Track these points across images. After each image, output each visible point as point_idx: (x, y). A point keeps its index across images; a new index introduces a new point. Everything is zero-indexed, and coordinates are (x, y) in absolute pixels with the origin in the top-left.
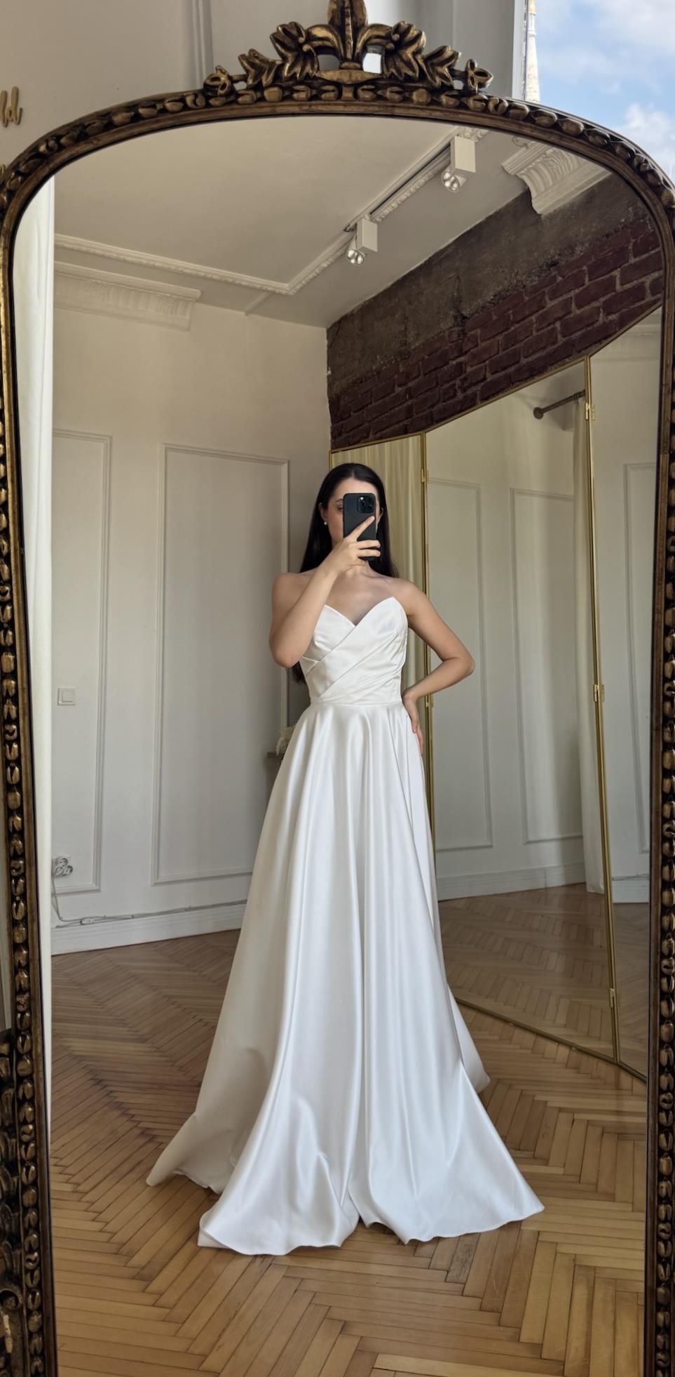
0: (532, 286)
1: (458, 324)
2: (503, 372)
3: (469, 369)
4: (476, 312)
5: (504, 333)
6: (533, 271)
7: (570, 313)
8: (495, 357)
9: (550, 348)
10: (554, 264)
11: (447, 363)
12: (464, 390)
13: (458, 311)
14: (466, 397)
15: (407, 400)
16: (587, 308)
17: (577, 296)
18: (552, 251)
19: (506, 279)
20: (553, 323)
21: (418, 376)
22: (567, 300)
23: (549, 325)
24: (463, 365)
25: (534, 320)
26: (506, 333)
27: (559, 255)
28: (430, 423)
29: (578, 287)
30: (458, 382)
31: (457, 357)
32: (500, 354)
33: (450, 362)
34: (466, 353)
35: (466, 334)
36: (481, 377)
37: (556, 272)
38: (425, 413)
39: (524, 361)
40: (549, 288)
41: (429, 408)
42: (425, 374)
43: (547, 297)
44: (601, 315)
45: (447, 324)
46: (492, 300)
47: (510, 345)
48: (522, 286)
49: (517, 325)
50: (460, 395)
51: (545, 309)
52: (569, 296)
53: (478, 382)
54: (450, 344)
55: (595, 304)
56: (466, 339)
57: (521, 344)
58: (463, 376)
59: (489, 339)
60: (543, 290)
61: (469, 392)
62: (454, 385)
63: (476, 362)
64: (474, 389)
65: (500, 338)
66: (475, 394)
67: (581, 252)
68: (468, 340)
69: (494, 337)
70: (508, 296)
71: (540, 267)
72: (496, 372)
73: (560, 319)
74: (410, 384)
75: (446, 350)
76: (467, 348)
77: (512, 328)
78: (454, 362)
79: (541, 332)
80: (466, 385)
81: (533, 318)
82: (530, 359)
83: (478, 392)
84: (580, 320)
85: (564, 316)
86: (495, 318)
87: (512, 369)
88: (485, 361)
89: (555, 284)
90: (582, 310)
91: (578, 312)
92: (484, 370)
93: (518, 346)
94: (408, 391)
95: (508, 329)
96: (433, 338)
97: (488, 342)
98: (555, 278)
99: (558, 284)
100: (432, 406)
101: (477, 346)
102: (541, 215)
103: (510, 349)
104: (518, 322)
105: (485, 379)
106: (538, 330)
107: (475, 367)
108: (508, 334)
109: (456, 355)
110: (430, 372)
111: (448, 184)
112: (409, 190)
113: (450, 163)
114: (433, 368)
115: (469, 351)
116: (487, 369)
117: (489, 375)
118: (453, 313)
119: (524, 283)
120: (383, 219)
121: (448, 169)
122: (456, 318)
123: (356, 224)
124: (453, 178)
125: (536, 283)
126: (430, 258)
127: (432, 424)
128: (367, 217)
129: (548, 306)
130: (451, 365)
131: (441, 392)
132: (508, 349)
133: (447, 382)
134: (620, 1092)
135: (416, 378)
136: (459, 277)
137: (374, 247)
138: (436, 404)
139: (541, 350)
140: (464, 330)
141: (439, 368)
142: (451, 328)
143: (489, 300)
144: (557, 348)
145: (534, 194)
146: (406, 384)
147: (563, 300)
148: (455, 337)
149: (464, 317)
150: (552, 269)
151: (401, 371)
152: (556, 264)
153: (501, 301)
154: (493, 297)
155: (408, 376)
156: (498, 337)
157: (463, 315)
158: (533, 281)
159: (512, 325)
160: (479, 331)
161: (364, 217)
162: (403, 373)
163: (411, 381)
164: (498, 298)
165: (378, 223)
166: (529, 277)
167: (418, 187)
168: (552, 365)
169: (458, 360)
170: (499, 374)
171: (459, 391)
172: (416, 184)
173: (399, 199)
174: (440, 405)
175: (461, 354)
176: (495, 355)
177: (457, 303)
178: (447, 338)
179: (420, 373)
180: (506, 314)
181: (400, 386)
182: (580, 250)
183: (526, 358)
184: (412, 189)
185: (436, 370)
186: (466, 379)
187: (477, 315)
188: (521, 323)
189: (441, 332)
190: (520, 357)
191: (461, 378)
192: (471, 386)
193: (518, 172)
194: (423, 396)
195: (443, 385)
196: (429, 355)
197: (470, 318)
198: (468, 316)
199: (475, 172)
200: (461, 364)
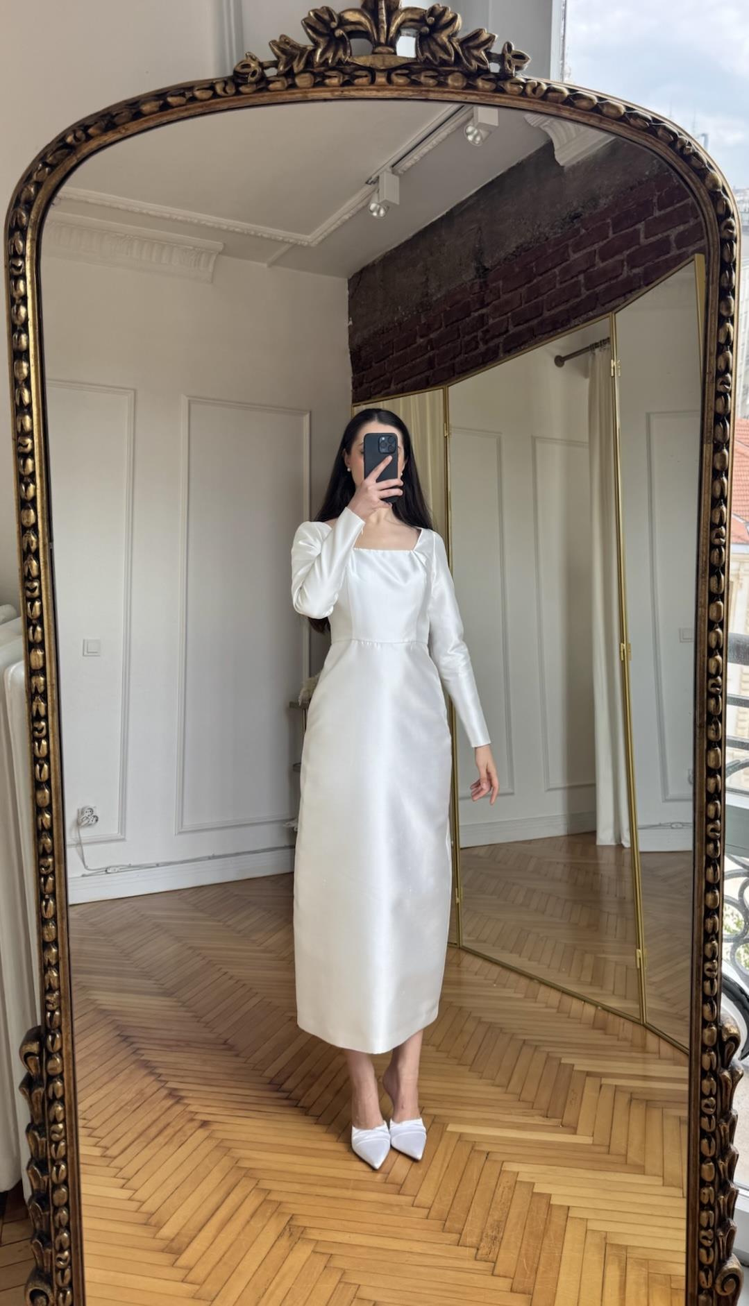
0: (554, 239)
1: (480, 276)
2: (526, 325)
3: (491, 321)
4: (499, 264)
6: (556, 223)
7: (593, 265)
8: (517, 310)
9: (574, 301)
10: (577, 216)
11: (469, 315)
12: (486, 342)
13: (480, 263)
14: (488, 349)
15: (429, 351)
16: (611, 260)
17: (601, 249)
18: (575, 204)
19: (528, 231)
20: (577, 276)
21: (440, 327)
22: (591, 252)
23: (572, 278)
24: (485, 317)
25: (557, 273)
26: (527, 286)
27: (582, 207)
28: (452, 374)
29: (601, 240)
30: (480, 334)
31: (479, 309)
32: (522, 307)
34: (488, 305)
35: (488, 286)
36: (503, 329)
37: (580, 225)
38: (447, 364)
39: (547, 314)
40: (572, 240)
41: (451, 359)
42: (446, 326)
43: (570, 250)
44: (625, 268)
45: (469, 275)
46: (514, 252)
47: (533, 298)
48: (545, 239)
49: (541, 278)
50: (482, 348)
51: (568, 262)
52: (593, 248)
53: (500, 334)
54: (472, 296)
55: (619, 257)
56: (488, 291)
57: (544, 297)
58: (485, 328)
59: (511, 291)
60: (566, 242)
61: (491, 344)
62: (476, 337)
63: (498, 314)
64: (496, 341)
65: (523, 290)
66: (497, 347)
67: (604, 204)
68: (491, 292)
69: (516, 289)
70: (530, 249)
71: (563, 219)
72: (518, 324)
73: (583, 271)
74: (432, 336)
75: (469, 302)
76: (489, 301)
77: (534, 281)
78: (476, 314)
79: (564, 285)
80: (488, 337)
81: (556, 270)
82: (553, 312)
83: (501, 345)
84: (603, 273)
85: (587, 269)
86: (517, 270)
87: (535, 322)
88: (506, 314)
89: (578, 237)
90: (605, 263)
91: (601, 265)
92: (505, 323)
93: (540, 298)
94: (429, 342)
95: (530, 281)
96: (456, 289)
97: (510, 294)
98: (577, 230)
99: (581, 237)
100: (454, 358)
101: (499, 297)
102: (563, 167)
103: (532, 302)
104: (541, 275)
105: (507, 331)
106: (561, 283)
107: (497, 320)
108: (530, 287)
109: (478, 307)
110: (453, 323)
111: (470, 138)
112: (431, 143)
113: (472, 117)
114: (454, 319)
115: (490, 303)
116: (508, 321)
117: (511, 327)
118: (474, 264)
119: (547, 235)
120: (405, 172)
121: (471, 123)
122: (477, 269)
123: (378, 177)
124: (476, 132)
125: (559, 235)
126: (451, 210)
127: (454, 375)
128: (389, 170)
129: (572, 259)
130: (472, 317)
131: (463, 343)
132: (530, 301)
133: (469, 333)
134: (647, 1055)
135: (437, 329)
136: (480, 229)
137: (396, 200)
138: (458, 356)
139: (563, 302)
140: (485, 282)
141: (460, 320)
142: (473, 279)
143: (511, 252)
144: (580, 302)
145: (556, 146)
146: (427, 336)
147: (587, 253)
148: (477, 288)
149: (487, 269)
150: (575, 221)
151: (423, 322)
152: (579, 217)
153: (523, 254)
154: (514, 249)
155: (429, 328)
156: (520, 290)
157: (484, 266)
158: (555, 233)
159: (535, 277)
160: (501, 283)
161: (385, 170)
162: (425, 324)
163: (434, 331)
164: (519, 250)
165: (400, 176)
166: (552, 229)
167: (440, 140)
168: (576, 318)
169: (480, 312)
170: (521, 327)
171: (481, 343)
172: (438, 137)
173: (421, 152)
174: (462, 357)
175: (483, 305)
176: (517, 307)
177: (478, 255)
178: (468, 289)
179: (441, 324)
180: (528, 267)
181: (422, 337)
182: (603, 202)
183: (549, 310)
184: (434, 142)
185: (457, 321)
186: (487, 331)
187: (498, 267)
188: (544, 275)
189: (463, 284)
190: (543, 310)
191: (482, 330)
192: (492, 338)
193: (542, 123)
194: (445, 347)
195: (464, 337)
196: (450, 307)
197: (491, 270)
198: (490, 268)
199: (497, 125)
200: (482, 316)
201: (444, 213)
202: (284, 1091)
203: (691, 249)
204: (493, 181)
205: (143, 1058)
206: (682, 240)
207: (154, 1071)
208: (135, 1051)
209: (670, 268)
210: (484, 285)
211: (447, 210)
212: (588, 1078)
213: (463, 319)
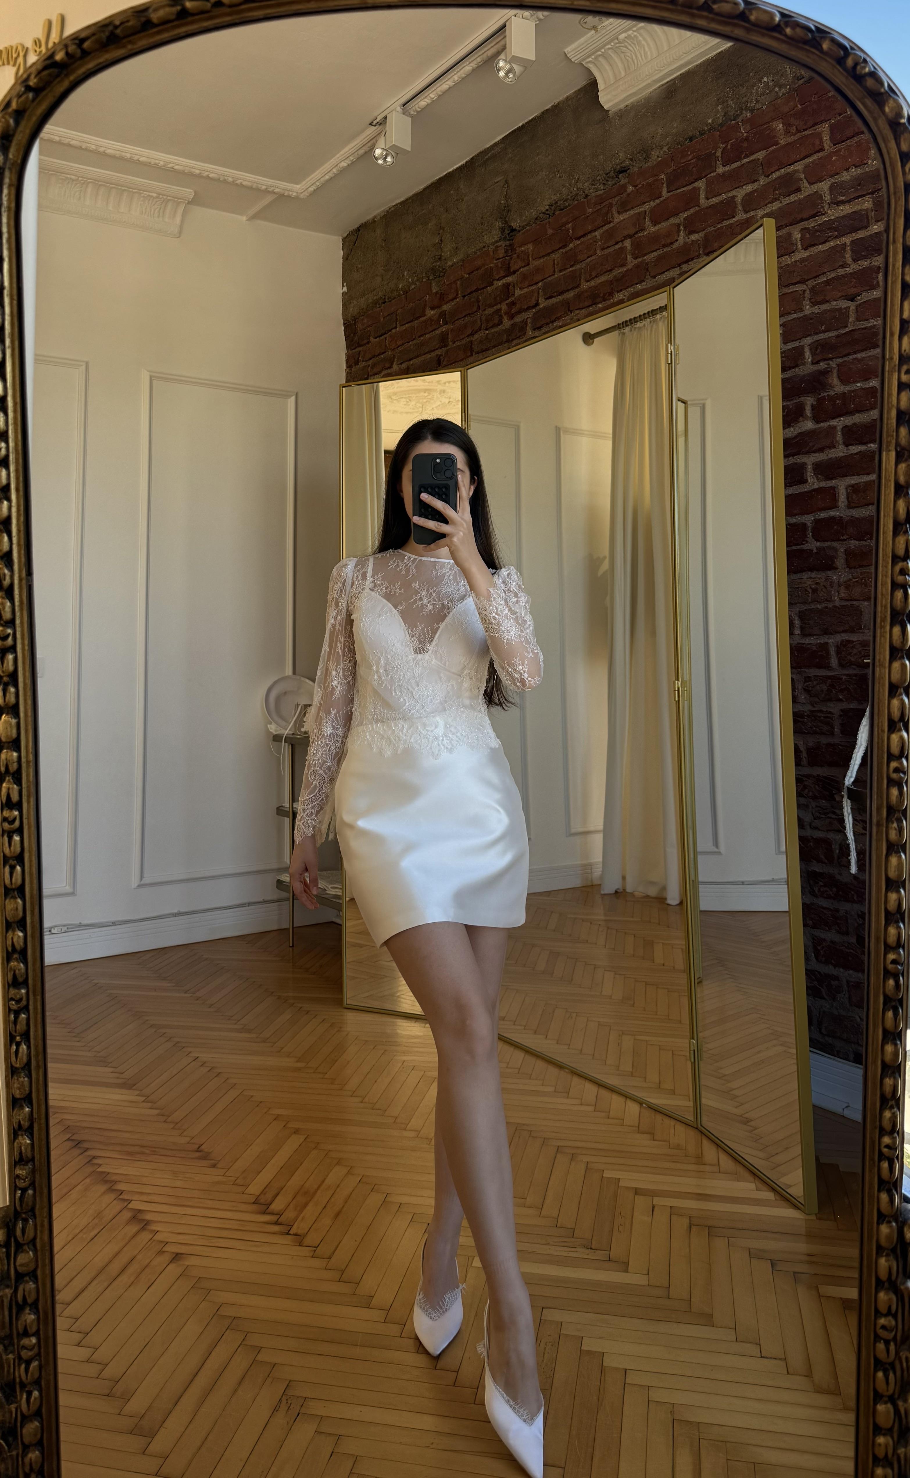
0: (596, 196)
1: (506, 237)
2: (560, 298)
3: (518, 292)
4: (528, 224)
5: (561, 250)
6: (598, 178)
7: (643, 230)
8: (549, 279)
9: (617, 272)
10: (623, 171)
11: (491, 284)
12: (512, 317)
13: (506, 222)
14: (513, 325)
15: (441, 326)
16: (664, 224)
17: (653, 210)
18: (621, 155)
19: (564, 186)
20: (622, 241)
21: (455, 298)
22: (639, 214)
23: (617, 243)
24: (511, 287)
25: (598, 237)
26: (564, 251)
27: (631, 160)
28: (469, 354)
29: (654, 200)
30: (504, 307)
31: (504, 277)
32: (556, 276)
33: (495, 282)
34: (514, 272)
35: (515, 250)
36: (533, 302)
37: (627, 180)
38: (463, 342)
39: (585, 286)
40: (616, 199)
41: (468, 336)
42: (464, 297)
43: (614, 210)
44: (681, 233)
45: (492, 237)
46: (547, 210)
47: (569, 266)
48: (584, 196)
49: (578, 242)
50: (507, 323)
51: (612, 225)
52: (642, 209)
53: (529, 308)
54: (495, 262)
55: (673, 221)
56: (515, 256)
57: (583, 264)
58: (510, 300)
59: (543, 256)
60: (610, 201)
61: (518, 319)
62: (500, 310)
63: (527, 283)
64: (524, 316)
65: (556, 256)
66: (525, 322)
67: (658, 157)
68: (518, 257)
69: (549, 254)
70: (566, 207)
71: (607, 174)
72: (551, 297)
73: (630, 236)
74: (445, 307)
75: (490, 268)
76: (517, 267)
77: (571, 245)
78: (500, 283)
79: (606, 251)
80: (513, 311)
81: (597, 233)
82: (592, 283)
83: (529, 321)
84: (655, 239)
85: (636, 233)
86: (550, 232)
87: (570, 295)
88: (537, 283)
89: (625, 195)
90: (657, 227)
91: (653, 229)
92: (536, 294)
93: (578, 266)
94: (443, 314)
95: (565, 246)
96: (475, 253)
97: (542, 260)
98: (624, 187)
99: (629, 194)
100: (472, 334)
101: (528, 264)
102: (608, 111)
103: (568, 270)
104: (579, 238)
105: (537, 304)
106: (603, 249)
107: (525, 290)
108: (566, 252)
109: (502, 274)
110: (470, 294)
111: (502, 74)
112: (452, 79)
113: (504, 48)
114: (474, 288)
115: (518, 270)
116: (538, 294)
117: (541, 300)
118: (499, 224)
119: (586, 192)
120: (418, 112)
121: (502, 56)
122: (503, 230)
123: (385, 118)
124: (508, 67)
125: (601, 192)
126: (472, 159)
127: (472, 355)
128: (399, 109)
129: (616, 220)
130: (495, 286)
131: (484, 318)
132: (566, 269)
133: (491, 306)
134: (702, 1168)
135: (452, 300)
136: (506, 182)
137: (406, 145)
138: (476, 332)
139: (606, 272)
140: (510, 245)
141: (481, 290)
142: (497, 242)
143: (544, 211)
144: (626, 271)
145: (601, 86)
146: (439, 307)
147: (635, 214)
148: (501, 253)
149: (513, 230)
150: (620, 176)
151: (434, 291)
152: (625, 171)
153: (557, 213)
154: (547, 207)
155: (442, 297)
156: (553, 256)
157: (511, 226)
158: (597, 190)
159: (571, 243)
160: (530, 247)
161: (395, 109)
162: (437, 293)
163: (446, 303)
164: (553, 208)
165: (412, 116)
166: (593, 185)
167: (463, 76)
168: (621, 291)
169: (504, 281)
170: (554, 300)
171: (505, 317)
172: (462, 71)
173: (439, 89)
174: (482, 334)
175: (509, 273)
176: (550, 276)
177: (504, 213)
178: (491, 254)
179: (457, 295)
180: (563, 228)
181: (432, 308)
182: (656, 155)
183: (587, 281)
184: (456, 78)
185: (477, 290)
186: (513, 303)
187: (528, 228)
188: (582, 239)
189: (484, 247)
190: (580, 280)
191: (507, 302)
192: (520, 312)
193: (584, 60)
194: (461, 322)
195: (485, 310)
196: (469, 274)
197: (519, 231)
198: (517, 228)
199: (534, 59)
200: (507, 286)
201: (463, 162)
202: (272, 1214)
203: (760, 213)
204: (523, 126)
205: (100, 1170)
206: (751, 202)
207: (113, 1188)
208: (91, 1160)
209: (734, 235)
210: (511, 248)
211: (468, 159)
212: (636, 1197)
213: (483, 288)
